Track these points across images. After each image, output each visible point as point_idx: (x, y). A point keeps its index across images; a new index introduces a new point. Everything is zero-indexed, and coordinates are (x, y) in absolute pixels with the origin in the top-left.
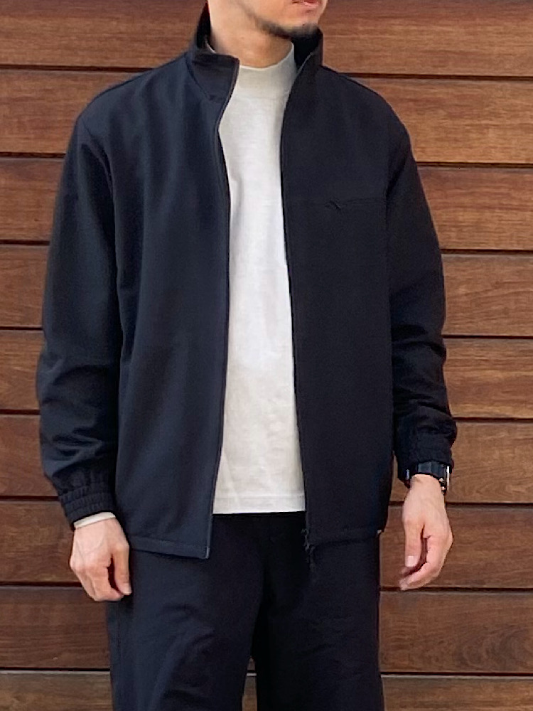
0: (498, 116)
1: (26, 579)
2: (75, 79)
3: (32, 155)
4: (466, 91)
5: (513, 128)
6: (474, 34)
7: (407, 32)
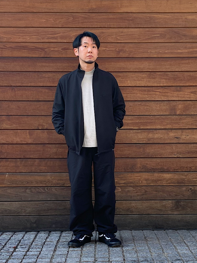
0: (130, 78)
1: (52, 157)
2: (58, 73)
3: (52, 86)
4: (124, 74)
5: (132, 80)
6: (125, 64)
7: (114, 64)
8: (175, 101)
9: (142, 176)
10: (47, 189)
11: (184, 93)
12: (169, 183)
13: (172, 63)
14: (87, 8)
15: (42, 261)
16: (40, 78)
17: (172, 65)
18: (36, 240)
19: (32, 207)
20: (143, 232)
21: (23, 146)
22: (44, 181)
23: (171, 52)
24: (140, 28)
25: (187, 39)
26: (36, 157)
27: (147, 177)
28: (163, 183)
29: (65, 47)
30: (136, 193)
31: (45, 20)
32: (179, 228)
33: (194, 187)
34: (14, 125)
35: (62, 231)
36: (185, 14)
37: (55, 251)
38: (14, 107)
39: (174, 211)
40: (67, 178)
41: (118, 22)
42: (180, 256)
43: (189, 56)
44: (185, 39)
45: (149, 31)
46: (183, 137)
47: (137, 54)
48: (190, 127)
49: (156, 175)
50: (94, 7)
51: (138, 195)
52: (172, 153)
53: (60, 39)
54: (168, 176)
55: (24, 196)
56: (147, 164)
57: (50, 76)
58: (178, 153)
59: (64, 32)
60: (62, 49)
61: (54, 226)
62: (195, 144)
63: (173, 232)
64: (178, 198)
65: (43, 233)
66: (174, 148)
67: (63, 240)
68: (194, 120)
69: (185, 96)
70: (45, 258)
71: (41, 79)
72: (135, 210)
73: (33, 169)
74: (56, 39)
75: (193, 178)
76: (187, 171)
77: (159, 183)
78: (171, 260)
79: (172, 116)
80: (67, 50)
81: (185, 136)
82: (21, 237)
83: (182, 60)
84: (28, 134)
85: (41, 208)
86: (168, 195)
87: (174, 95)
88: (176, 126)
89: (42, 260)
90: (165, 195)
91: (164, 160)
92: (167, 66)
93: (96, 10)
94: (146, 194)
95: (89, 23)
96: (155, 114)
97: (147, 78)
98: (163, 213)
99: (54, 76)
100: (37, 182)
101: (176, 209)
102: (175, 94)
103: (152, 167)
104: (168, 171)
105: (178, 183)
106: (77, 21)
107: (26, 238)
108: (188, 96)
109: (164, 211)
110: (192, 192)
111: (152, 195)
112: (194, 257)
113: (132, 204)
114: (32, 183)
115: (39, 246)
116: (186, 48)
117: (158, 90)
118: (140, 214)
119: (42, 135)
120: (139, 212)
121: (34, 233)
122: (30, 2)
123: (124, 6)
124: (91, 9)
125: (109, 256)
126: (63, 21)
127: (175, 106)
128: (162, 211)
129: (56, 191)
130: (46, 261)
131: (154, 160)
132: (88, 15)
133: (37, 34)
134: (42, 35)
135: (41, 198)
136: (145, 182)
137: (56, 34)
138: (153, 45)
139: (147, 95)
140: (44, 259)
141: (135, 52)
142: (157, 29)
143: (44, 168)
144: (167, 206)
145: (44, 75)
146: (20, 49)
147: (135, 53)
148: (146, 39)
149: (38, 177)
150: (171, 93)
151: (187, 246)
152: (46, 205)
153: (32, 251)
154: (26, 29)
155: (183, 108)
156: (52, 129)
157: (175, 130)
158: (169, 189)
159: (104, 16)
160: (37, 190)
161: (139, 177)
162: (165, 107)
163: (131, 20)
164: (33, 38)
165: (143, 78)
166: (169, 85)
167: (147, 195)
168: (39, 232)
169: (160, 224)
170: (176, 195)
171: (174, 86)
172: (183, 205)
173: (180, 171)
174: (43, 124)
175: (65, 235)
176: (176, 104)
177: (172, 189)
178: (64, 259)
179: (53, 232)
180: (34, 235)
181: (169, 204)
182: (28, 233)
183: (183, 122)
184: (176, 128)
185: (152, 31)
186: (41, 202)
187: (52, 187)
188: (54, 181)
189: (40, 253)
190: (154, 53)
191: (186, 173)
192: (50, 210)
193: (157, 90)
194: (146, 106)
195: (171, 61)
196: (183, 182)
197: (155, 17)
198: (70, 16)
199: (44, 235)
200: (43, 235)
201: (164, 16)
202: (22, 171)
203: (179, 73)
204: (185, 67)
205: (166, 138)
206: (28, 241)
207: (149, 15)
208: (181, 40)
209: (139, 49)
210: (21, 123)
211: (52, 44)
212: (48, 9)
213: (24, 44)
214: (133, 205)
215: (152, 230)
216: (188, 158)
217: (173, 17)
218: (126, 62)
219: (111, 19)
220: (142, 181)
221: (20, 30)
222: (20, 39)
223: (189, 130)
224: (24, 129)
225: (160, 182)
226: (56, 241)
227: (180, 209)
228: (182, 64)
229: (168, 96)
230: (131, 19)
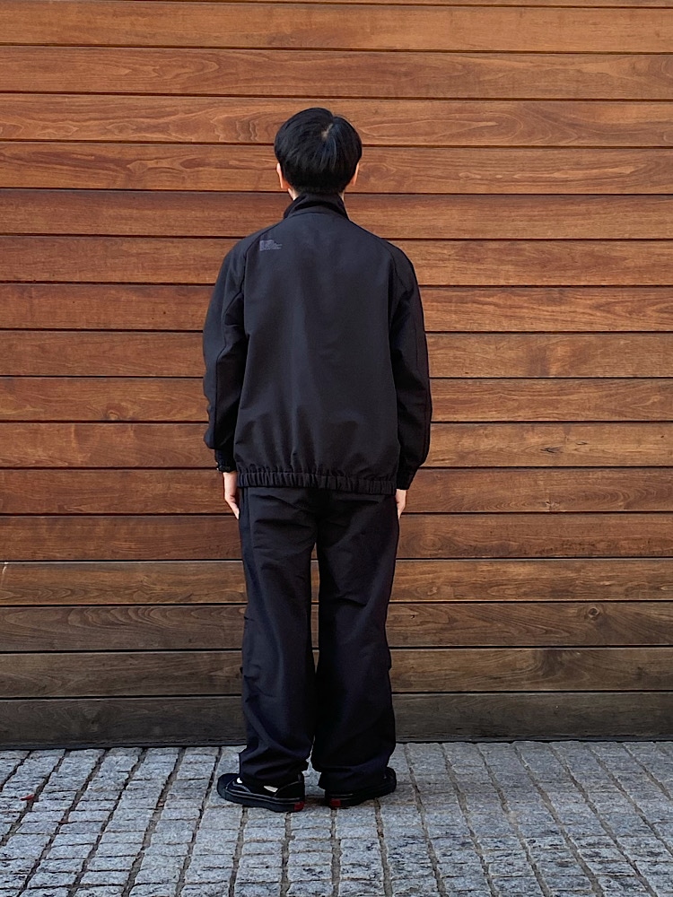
1: (150, 512)
3: (150, 284)
8: (544, 332)
9: (441, 572)
10: (136, 612)
11: (572, 309)
12: (525, 594)
13: (536, 213)
14: (264, 32)
15: (117, 839)
16: (113, 258)
17: (536, 221)
18: (100, 774)
19: (87, 671)
20: (443, 748)
21: (59, 475)
22: (127, 588)
23: (532, 177)
24: (434, 99)
25: (584, 138)
26: (100, 509)
27: (455, 574)
28: (508, 592)
29: (193, 157)
30: (422, 623)
31: (127, 71)
32: (557, 734)
33: (603, 606)
34: (29, 408)
35: (184, 748)
36: (577, 58)
37: (159, 807)
38: (29, 349)
39: (542, 682)
40: (199, 577)
41: (363, 80)
42: (557, 821)
43: (588, 190)
44: (576, 136)
45: (460, 111)
46: (571, 447)
47: (425, 183)
48: (592, 416)
49: (485, 568)
50: (287, 30)
51: (427, 633)
52: (536, 498)
53: (176, 132)
54: (522, 570)
55: (62, 634)
56: (455, 533)
57: (142, 251)
58: (552, 497)
59: (189, 110)
60: (181, 164)
61: (157, 730)
62: (607, 470)
63: (538, 748)
64: (554, 639)
65: (122, 751)
66: (541, 483)
67: (187, 773)
68: (604, 393)
69: (576, 319)
70: (126, 831)
71: (117, 261)
72: (417, 679)
73: (91, 547)
74: (162, 131)
75: (602, 578)
76: (581, 553)
77: (493, 594)
78: (529, 835)
79: (536, 382)
80: (201, 169)
81: (576, 446)
82: (52, 767)
83: (568, 204)
84: (73, 436)
85: (115, 673)
86: (521, 631)
87: (541, 316)
88: (549, 414)
89: (117, 837)
90: (512, 630)
91: (510, 520)
92: (519, 223)
93: (294, 40)
94: (453, 629)
95: (272, 80)
96: (482, 376)
97: (457, 260)
98: (507, 687)
99: (160, 249)
100: (102, 592)
101: (546, 675)
102: (544, 311)
103: (473, 543)
104: (522, 556)
105: (554, 592)
106: (231, 74)
107: (67, 768)
108: (586, 318)
109: (510, 681)
110: (598, 621)
111: (472, 631)
112: (602, 825)
113: (408, 659)
114: (86, 592)
115: (107, 794)
116: (578, 165)
117: (490, 300)
118: (432, 689)
119: (118, 439)
120: (430, 686)
121: (91, 753)
122: (80, 12)
123: (381, 27)
124: (274, 35)
125: (333, 823)
126: (187, 75)
127: (544, 349)
128: (503, 682)
129: (164, 620)
130: (129, 839)
131: (479, 520)
132: (268, 58)
133: (103, 115)
134: (117, 118)
135: (116, 641)
136: (447, 589)
137: (163, 117)
138: (475, 154)
139: (456, 312)
140: (124, 835)
141: (417, 176)
142: (487, 104)
143: (127, 545)
144: (518, 666)
145: (125, 245)
146: (48, 163)
147: (419, 178)
148: (452, 136)
149: (107, 574)
150: (533, 308)
151: (582, 790)
152: (131, 664)
153: (84, 808)
154: (67, 99)
155: (569, 357)
156: (150, 419)
157: (543, 427)
158: (525, 612)
159: (319, 62)
160: (104, 616)
161: (431, 576)
162: (512, 354)
163: (406, 74)
164: (88, 126)
165: (443, 260)
166: (526, 284)
167: (457, 631)
168: (108, 749)
169: (495, 723)
170: (547, 632)
171: (541, 286)
172: (570, 662)
173: (558, 554)
174: (123, 404)
175: (192, 760)
176: (546, 343)
177: (534, 613)
178: (186, 833)
179: (155, 751)
180: (94, 760)
181: (525, 658)
182: (72, 753)
183: (569, 399)
184: (547, 420)
185: (471, 112)
186: (117, 656)
187: (152, 607)
188: (158, 588)
189: (111, 816)
190: (476, 179)
191: (578, 563)
192: (144, 681)
193: (488, 300)
194: (452, 348)
195: (532, 207)
196: (571, 589)
197: (480, 64)
198: (208, 59)
199: (125, 758)
200: (120, 760)
201: (508, 63)
202: (55, 557)
203: (558, 246)
204: (576, 226)
205: (515, 450)
206: (74, 778)
207: (460, 58)
208: (564, 138)
209: (431, 166)
210: (50, 401)
211: (152, 148)
212: (137, 35)
213: (59, 148)
214: (412, 662)
215: (470, 742)
216: (583, 515)
217: (538, 66)
218: (389, 209)
219: (340, 68)
220: (439, 588)
221: (48, 103)
222: (47, 131)
223: (590, 428)
224: (60, 419)
225: (498, 591)
226: (163, 777)
227: (559, 674)
228: (568, 215)
229: (522, 318)
230: (403, 69)
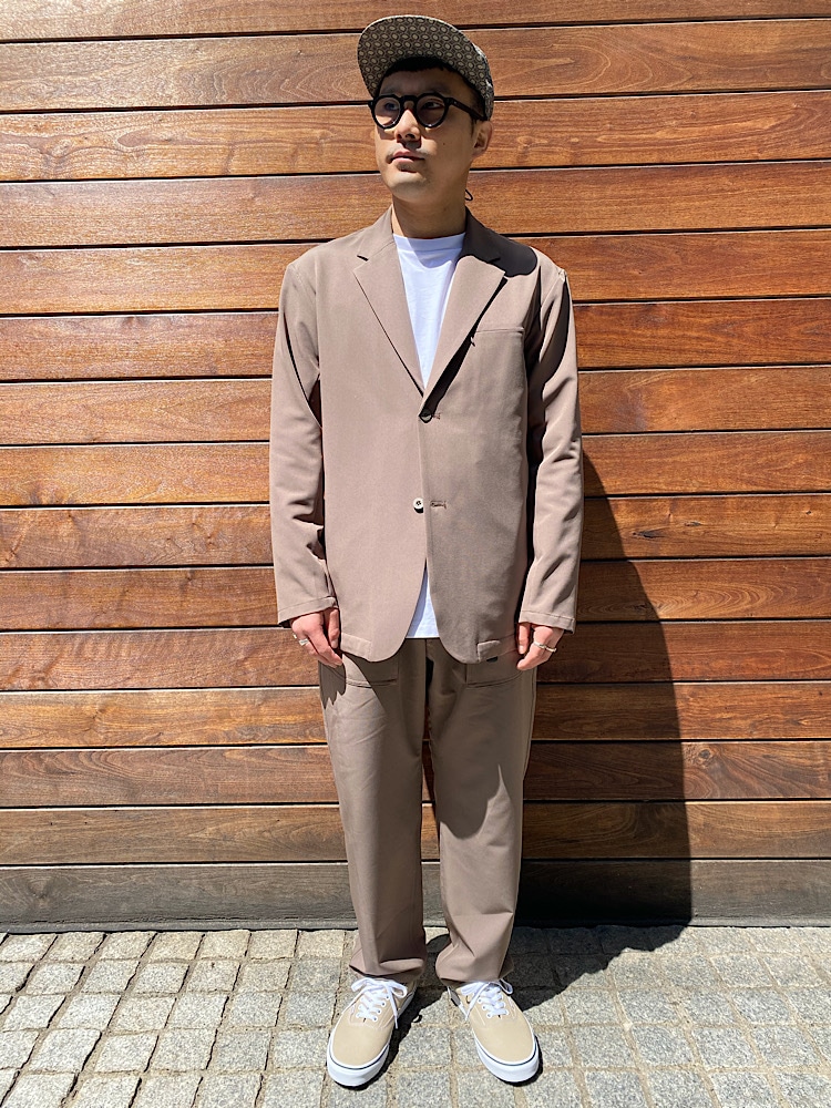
10: (89, 756)
11: (680, 333)
12: (610, 731)
13: (630, 192)
19: (30, 832)
22: (75, 726)
23: (623, 139)
25: (700, 78)
28: (587, 728)
29: (136, 129)
33: (719, 746)
39: (632, 847)
40: (169, 710)
44: (690, 75)
46: (676, 529)
48: (708, 486)
49: (554, 696)
52: (626, 600)
54: (606, 698)
64: (652, 792)
68: (726, 452)
69: (686, 347)
74: (91, 93)
77: (566, 730)
79: (626, 438)
81: (686, 528)
85: (66, 834)
86: (604, 781)
87: (636, 343)
88: (646, 483)
90: (593, 779)
100: (43, 731)
101: (639, 836)
102: (640, 336)
104: (605, 681)
105: (650, 728)
108: (703, 345)
109: (590, 845)
121: (40, 941)
135: (65, 794)
138: (539, 108)
142: (558, 32)
144: (600, 825)
148: (507, 82)
157: (639, 502)
160: (47, 761)
162: (593, 399)
170: (641, 781)
171: (637, 300)
176: (642, 382)
177: (624, 755)
181: (611, 816)
183: (675, 462)
184: (644, 491)
187: (110, 750)
188: (116, 725)
195: (622, 184)
196: (674, 723)
208: (670, 80)
225: (573, 727)
227: (658, 836)
228: (677, 194)
229: (608, 347)
